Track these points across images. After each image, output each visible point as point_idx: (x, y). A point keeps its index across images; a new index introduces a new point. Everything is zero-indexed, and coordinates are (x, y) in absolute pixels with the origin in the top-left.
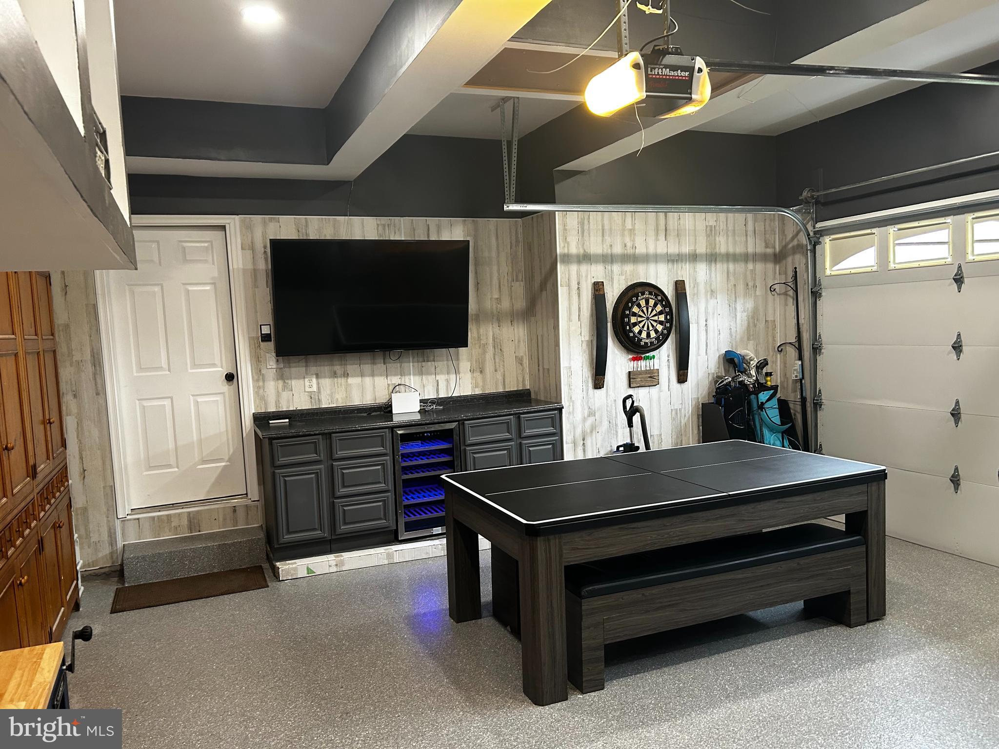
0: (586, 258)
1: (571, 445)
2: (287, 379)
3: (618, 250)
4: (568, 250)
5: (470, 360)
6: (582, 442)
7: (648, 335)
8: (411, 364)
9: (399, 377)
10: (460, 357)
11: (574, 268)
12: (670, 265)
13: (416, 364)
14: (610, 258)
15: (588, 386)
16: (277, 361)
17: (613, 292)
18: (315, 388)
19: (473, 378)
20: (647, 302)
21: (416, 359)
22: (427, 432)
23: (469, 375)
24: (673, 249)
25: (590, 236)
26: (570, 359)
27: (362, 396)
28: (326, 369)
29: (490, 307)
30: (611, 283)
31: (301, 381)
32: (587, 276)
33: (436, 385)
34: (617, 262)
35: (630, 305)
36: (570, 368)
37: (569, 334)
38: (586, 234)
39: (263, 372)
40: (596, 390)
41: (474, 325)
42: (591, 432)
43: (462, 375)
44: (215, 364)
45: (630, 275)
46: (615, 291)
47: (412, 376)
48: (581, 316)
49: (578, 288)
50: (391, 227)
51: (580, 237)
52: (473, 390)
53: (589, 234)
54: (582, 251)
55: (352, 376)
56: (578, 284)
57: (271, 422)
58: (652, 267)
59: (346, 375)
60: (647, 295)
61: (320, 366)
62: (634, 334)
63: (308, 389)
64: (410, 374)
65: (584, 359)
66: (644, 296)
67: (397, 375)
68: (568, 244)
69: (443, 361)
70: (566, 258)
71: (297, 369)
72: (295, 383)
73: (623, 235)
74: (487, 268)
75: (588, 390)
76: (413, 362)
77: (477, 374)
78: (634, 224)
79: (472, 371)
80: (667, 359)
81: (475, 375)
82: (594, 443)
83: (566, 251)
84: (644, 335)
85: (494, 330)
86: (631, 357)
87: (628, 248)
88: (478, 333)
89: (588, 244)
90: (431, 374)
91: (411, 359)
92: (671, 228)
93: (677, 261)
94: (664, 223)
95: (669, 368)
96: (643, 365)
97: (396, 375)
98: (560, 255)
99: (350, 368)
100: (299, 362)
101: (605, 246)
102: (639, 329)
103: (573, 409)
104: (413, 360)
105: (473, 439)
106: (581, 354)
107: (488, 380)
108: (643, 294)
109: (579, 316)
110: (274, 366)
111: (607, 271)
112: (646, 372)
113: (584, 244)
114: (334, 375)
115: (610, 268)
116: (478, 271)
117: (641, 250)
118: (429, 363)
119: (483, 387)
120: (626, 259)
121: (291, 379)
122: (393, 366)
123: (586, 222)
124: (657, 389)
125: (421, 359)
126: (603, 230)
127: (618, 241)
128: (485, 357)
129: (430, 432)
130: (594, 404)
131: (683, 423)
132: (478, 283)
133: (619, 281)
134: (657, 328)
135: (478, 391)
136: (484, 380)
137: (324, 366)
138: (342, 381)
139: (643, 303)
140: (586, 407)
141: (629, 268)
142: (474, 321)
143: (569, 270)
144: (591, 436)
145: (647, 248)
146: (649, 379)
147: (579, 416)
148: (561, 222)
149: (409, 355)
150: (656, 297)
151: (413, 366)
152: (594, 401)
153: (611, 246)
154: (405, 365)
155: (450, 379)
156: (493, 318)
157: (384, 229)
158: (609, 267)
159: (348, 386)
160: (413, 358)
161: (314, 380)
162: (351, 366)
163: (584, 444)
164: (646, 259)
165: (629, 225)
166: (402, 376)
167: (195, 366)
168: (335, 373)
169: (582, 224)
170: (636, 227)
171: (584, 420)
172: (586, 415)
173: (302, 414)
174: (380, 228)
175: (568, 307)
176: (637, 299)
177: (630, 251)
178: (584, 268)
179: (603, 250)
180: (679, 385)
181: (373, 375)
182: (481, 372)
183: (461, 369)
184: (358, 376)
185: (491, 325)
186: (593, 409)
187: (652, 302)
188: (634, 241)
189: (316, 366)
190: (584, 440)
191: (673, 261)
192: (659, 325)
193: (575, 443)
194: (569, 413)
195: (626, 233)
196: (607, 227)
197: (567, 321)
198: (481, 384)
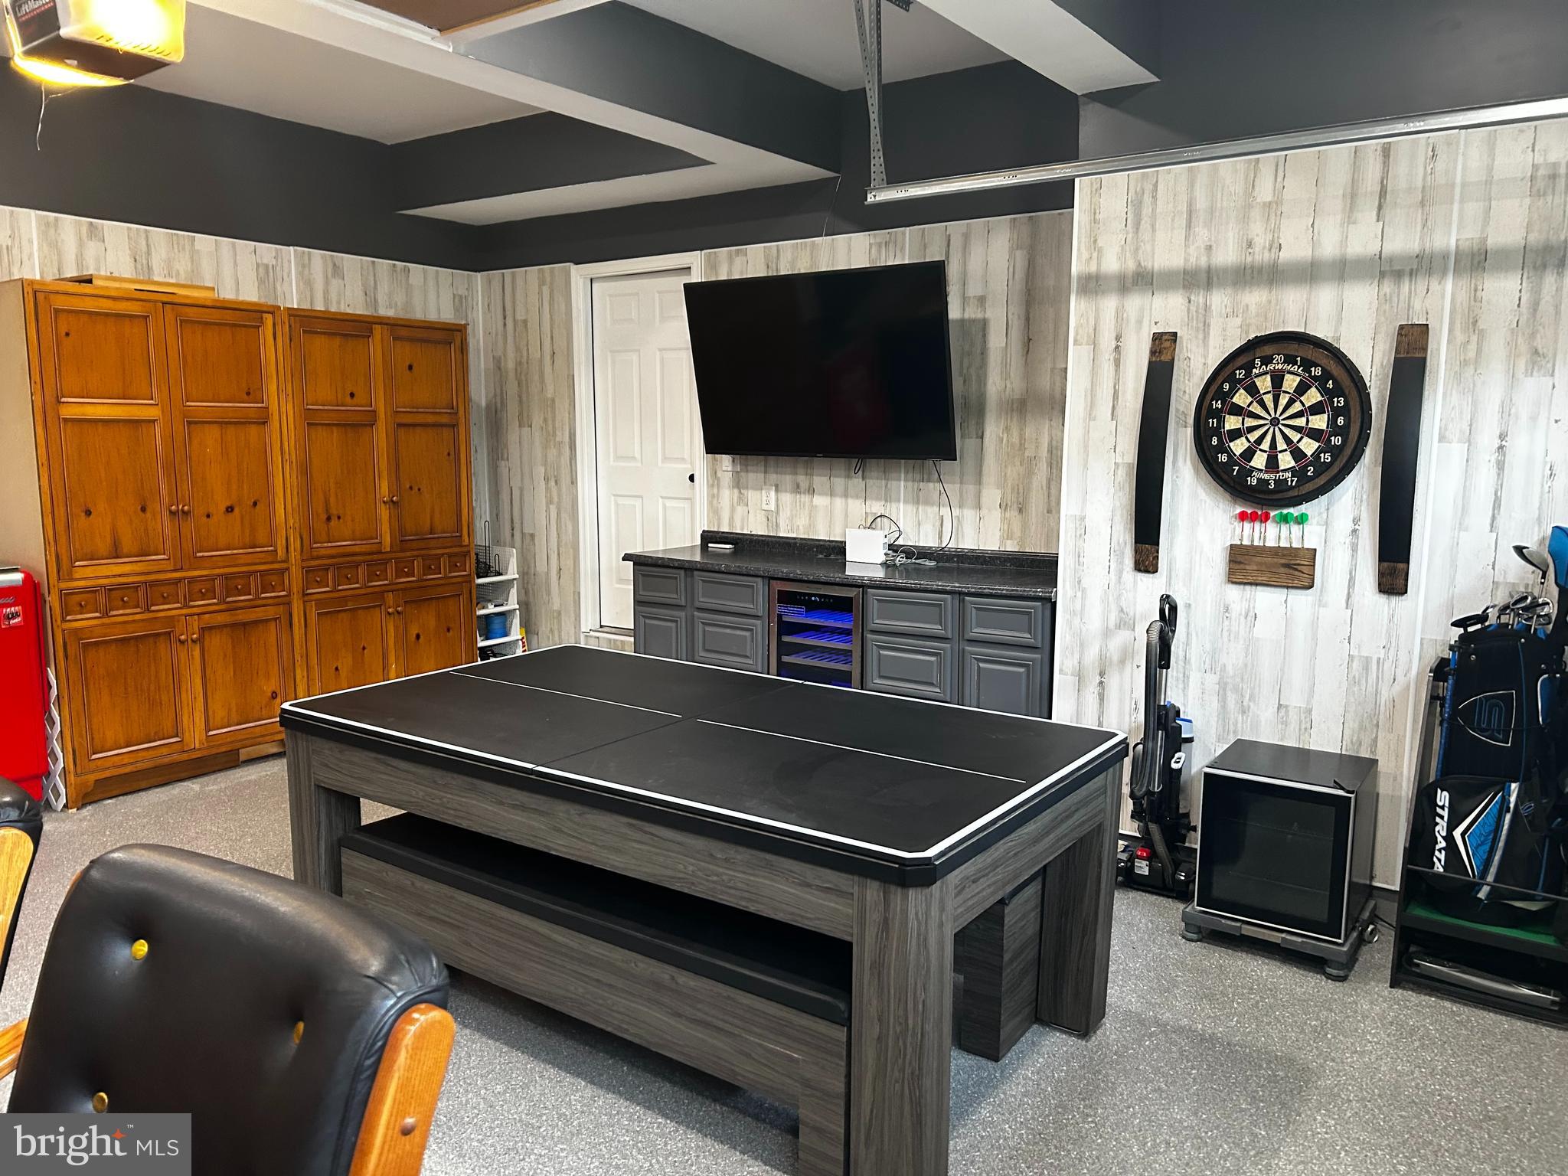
0: (1142, 280)
1: (1072, 680)
2: (744, 489)
3: (1228, 255)
4: (1099, 264)
5: (1001, 485)
6: (1098, 679)
7: (1272, 463)
8: (902, 483)
9: (883, 503)
10: (985, 479)
11: (1109, 304)
12: (1388, 287)
13: (910, 484)
14: (1204, 276)
15: (1122, 563)
16: (733, 461)
17: (1205, 357)
18: (772, 507)
19: (1003, 520)
20: (1277, 380)
21: (910, 476)
22: (815, 595)
23: (997, 513)
24: (1402, 241)
25: (1154, 230)
26: (1084, 501)
27: (830, 527)
28: (787, 479)
29: (1048, 387)
30: (1201, 336)
31: (758, 492)
32: (1140, 322)
33: (938, 524)
34: (1222, 285)
35: (1227, 387)
36: (1083, 519)
37: (1086, 447)
38: (1145, 225)
39: (719, 474)
40: (1141, 576)
41: (1015, 419)
42: (1122, 662)
43: (984, 511)
44: (683, 459)
45: (1257, 315)
46: (1210, 356)
47: (902, 504)
48: (1119, 411)
49: (1117, 347)
50: (890, 248)
51: (1130, 236)
52: (1002, 540)
53: (1153, 226)
54: (1131, 266)
55: (820, 494)
56: (1118, 338)
57: (710, 545)
58: (1325, 296)
59: (811, 491)
60: (1278, 364)
61: (781, 473)
62: (1230, 456)
63: (765, 507)
64: (899, 501)
65: (1118, 504)
66: (1270, 367)
67: (880, 499)
68: (1100, 251)
69: (954, 483)
70: (1092, 285)
71: (754, 477)
72: (751, 495)
73: (1244, 219)
74: (1051, 310)
75: (1120, 572)
76: (905, 480)
77: (1012, 514)
78: (1279, 192)
79: (1003, 507)
80: (1350, 526)
81: (1008, 515)
82: (1127, 688)
83: (1093, 268)
84: (1259, 461)
85: (1054, 432)
86: (1239, 510)
87: (1257, 249)
88: (1021, 437)
89: (1148, 247)
90: (932, 505)
91: (903, 475)
92: (1402, 184)
93: (1412, 274)
94: (1378, 176)
95: (1354, 548)
96: (1272, 534)
97: (878, 499)
98: (1079, 278)
99: (819, 481)
100: (757, 465)
101: (1192, 250)
102: (1247, 445)
103: (1083, 606)
104: (905, 477)
105: (878, 622)
106: (1112, 491)
107: (1033, 528)
108: (1267, 360)
109: (1114, 407)
110: (730, 469)
111: (1193, 309)
112: (1277, 551)
113: (1137, 249)
114: (797, 489)
115: (1201, 300)
116: (1031, 316)
117: (1295, 248)
118: (931, 485)
119: (1021, 538)
120: (1248, 278)
121: (747, 488)
122: (875, 483)
123: (1147, 199)
124: (1310, 598)
125: (918, 476)
126: (1190, 213)
127: (1231, 234)
128: (1030, 482)
129: (820, 596)
130: (1135, 605)
131: (1385, 695)
132: (1029, 340)
133: (1224, 330)
134: (1301, 445)
135: (1011, 547)
136: (1025, 527)
137: (785, 474)
138: (805, 498)
139: (1264, 384)
140: (1113, 607)
141: (1254, 298)
142: (1015, 414)
143: (1097, 310)
144: (1121, 670)
145: (1314, 243)
146: (1283, 570)
147: (1094, 622)
148: (1086, 206)
149: (900, 467)
150: (1307, 370)
151: (906, 487)
152: (1135, 598)
153: (1209, 248)
154: (893, 484)
155: (963, 516)
156: (1053, 408)
157: (879, 252)
158: (1199, 298)
159: (813, 508)
160: (907, 473)
161: (773, 493)
162: (819, 478)
163: (1101, 683)
164: (1309, 273)
165: (1265, 192)
166: (886, 501)
167: (665, 459)
168: (798, 486)
169: (1137, 205)
170: (1287, 195)
171: (1107, 633)
172: (1112, 625)
173: (751, 541)
174: (874, 250)
175: (1089, 387)
176: (1248, 374)
177: (1261, 255)
178: (1135, 303)
179: (1186, 260)
180: (1383, 599)
181: (846, 495)
182: (1020, 510)
183: (984, 500)
184: (826, 495)
185: (1047, 422)
186: (1131, 614)
187: (1291, 382)
188: (1276, 230)
189: (777, 473)
190: (1102, 674)
191: (1398, 275)
192: (1306, 440)
193: (1080, 676)
194: (1073, 613)
195: (1256, 214)
196: (1201, 204)
197: (1085, 420)
198: (1018, 533)
